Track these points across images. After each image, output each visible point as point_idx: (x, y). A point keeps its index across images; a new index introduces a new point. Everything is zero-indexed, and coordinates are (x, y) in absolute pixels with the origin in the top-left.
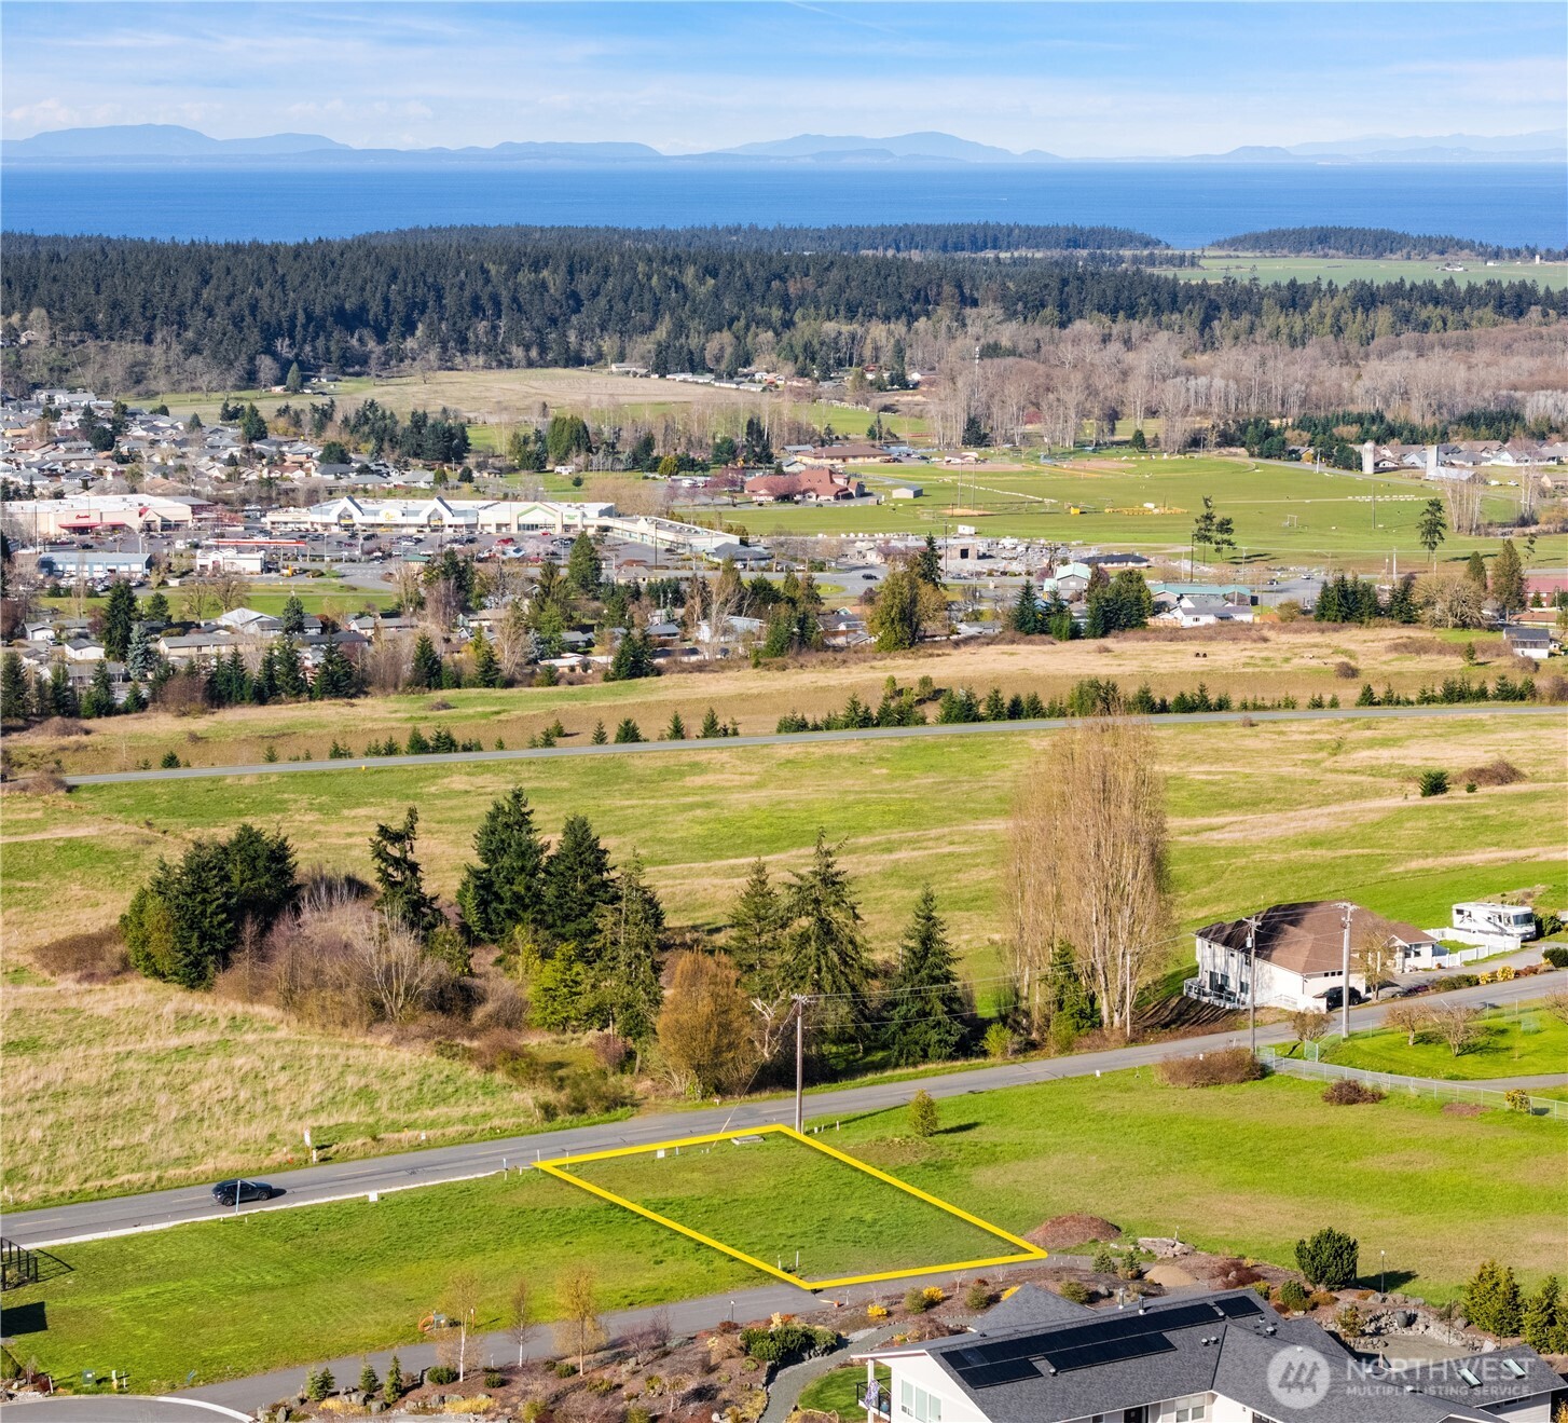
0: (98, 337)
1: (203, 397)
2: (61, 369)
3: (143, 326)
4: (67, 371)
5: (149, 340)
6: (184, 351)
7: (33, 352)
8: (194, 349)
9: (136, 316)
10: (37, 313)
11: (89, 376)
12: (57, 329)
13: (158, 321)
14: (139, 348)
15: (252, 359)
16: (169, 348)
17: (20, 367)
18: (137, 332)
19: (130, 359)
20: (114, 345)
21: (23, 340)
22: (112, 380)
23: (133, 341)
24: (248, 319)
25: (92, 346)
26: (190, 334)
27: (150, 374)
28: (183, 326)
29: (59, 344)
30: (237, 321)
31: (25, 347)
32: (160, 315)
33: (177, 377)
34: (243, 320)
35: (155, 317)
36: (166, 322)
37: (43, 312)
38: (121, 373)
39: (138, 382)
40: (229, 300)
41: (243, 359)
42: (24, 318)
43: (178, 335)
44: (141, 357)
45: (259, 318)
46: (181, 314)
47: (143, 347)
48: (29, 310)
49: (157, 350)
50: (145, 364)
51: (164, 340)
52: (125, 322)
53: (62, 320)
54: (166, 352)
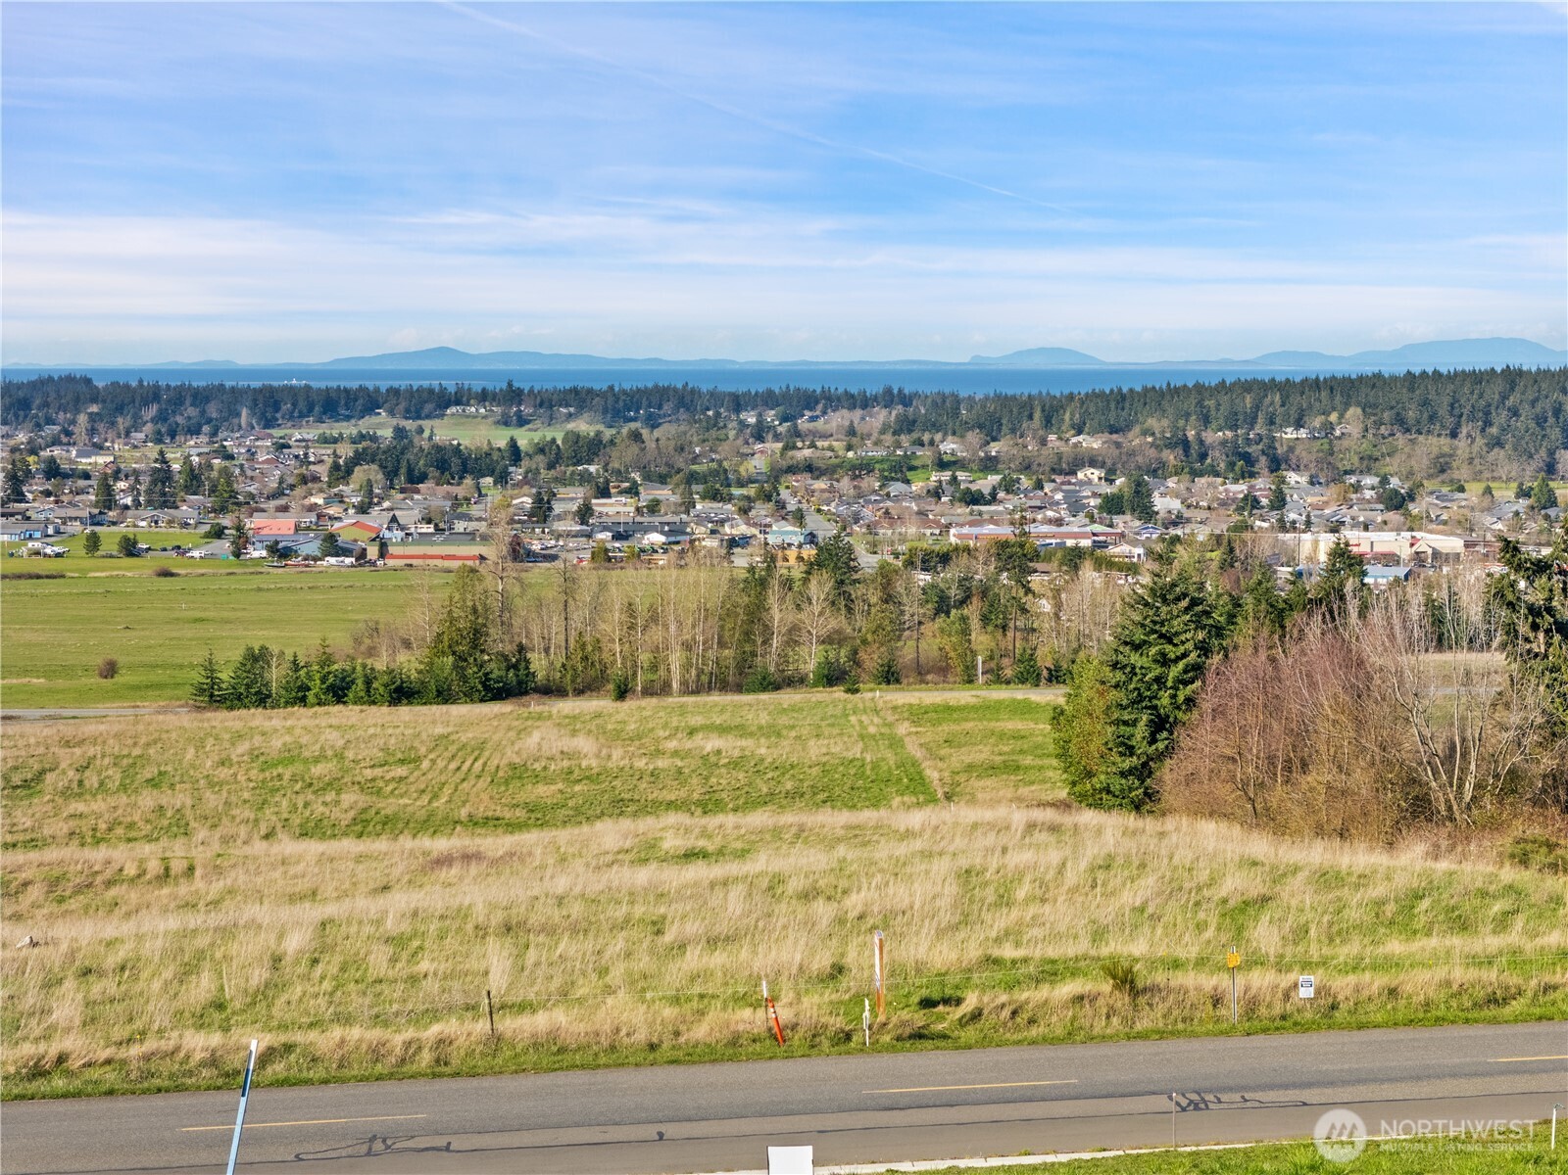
0: (1408, 430)
1: (1504, 485)
2: (1370, 457)
3: (1450, 421)
4: (1377, 459)
5: (1454, 435)
6: (1487, 445)
7: (1345, 443)
8: (1498, 443)
9: (1443, 411)
10: (1354, 412)
11: (1396, 465)
12: (1369, 423)
13: (1464, 417)
14: (1445, 441)
15: (1551, 453)
16: (1473, 440)
17: (1332, 454)
18: (1443, 427)
19: (1435, 451)
20: (1421, 438)
21: (1338, 433)
22: (1416, 468)
23: (1439, 435)
24: (1551, 420)
25: (1401, 440)
26: (1494, 430)
27: (1454, 465)
28: (1488, 423)
29: (1370, 436)
30: (1541, 421)
31: (1339, 438)
32: (1466, 412)
33: (1479, 467)
34: (1546, 421)
35: (1461, 416)
36: (1472, 418)
37: (1359, 411)
38: (1425, 462)
39: (1443, 471)
40: (1533, 403)
41: (1543, 453)
42: (1341, 416)
43: (1483, 430)
44: (1446, 449)
45: (1561, 420)
46: (1487, 413)
47: (1448, 440)
48: (1346, 410)
49: (1462, 443)
50: (1451, 456)
51: (1469, 436)
52: (1432, 418)
53: (1375, 415)
54: (1470, 445)
